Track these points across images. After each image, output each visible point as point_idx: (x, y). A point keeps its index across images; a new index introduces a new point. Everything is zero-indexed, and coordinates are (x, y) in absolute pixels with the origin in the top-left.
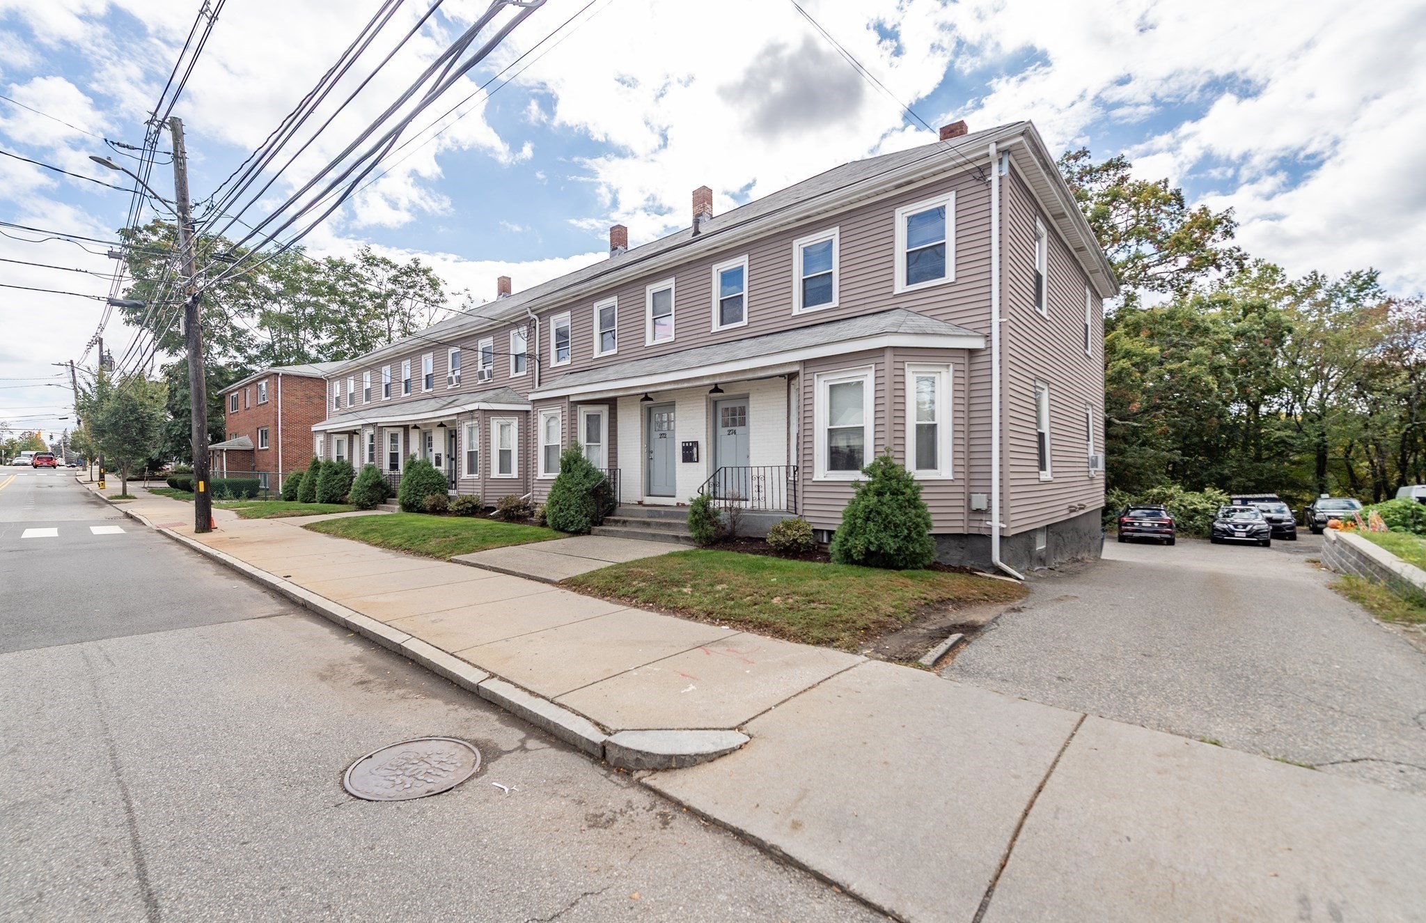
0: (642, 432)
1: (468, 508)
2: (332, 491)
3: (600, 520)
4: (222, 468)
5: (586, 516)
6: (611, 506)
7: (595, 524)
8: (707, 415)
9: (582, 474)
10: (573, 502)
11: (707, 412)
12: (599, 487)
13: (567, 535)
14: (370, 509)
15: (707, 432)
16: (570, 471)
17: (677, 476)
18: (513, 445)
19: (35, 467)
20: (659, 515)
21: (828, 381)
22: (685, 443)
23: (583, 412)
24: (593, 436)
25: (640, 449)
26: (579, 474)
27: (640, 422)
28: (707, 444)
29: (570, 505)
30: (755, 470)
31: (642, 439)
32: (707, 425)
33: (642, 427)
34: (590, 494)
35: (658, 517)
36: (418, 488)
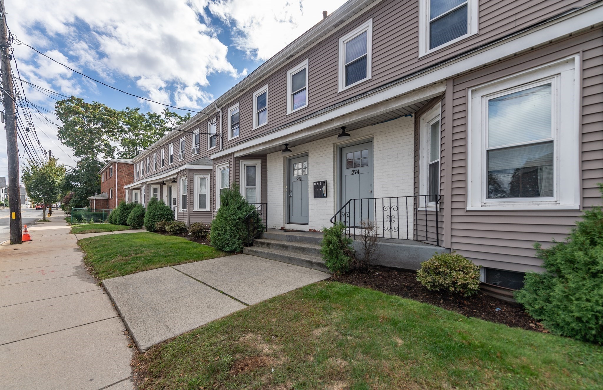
0: (284, 178)
1: (177, 230)
2: (124, 219)
3: (250, 242)
4: (93, 208)
5: (239, 239)
6: (259, 231)
7: (246, 245)
8: (334, 159)
9: (236, 206)
10: (228, 228)
11: (334, 157)
12: (250, 217)
13: (224, 254)
14: (138, 229)
15: (334, 173)
16: (227, 205)
17: (310, 208)
18: (207, 191)
19: (37, 209)
20: (295, 239)
21: (487, 95)
22: (316, 182)
23: (243, 164)
24: (250, 182)
25: (282, 190)
26: (233, 207)
27: (282, 170)
28: (334, 183)
29: (226, 231)
30: (379, 202)
31: (284, 182)
32: (334, 167)
33: (284, 173)
34: (242, 222)
35: (295, 241)
36: (154, 217)
